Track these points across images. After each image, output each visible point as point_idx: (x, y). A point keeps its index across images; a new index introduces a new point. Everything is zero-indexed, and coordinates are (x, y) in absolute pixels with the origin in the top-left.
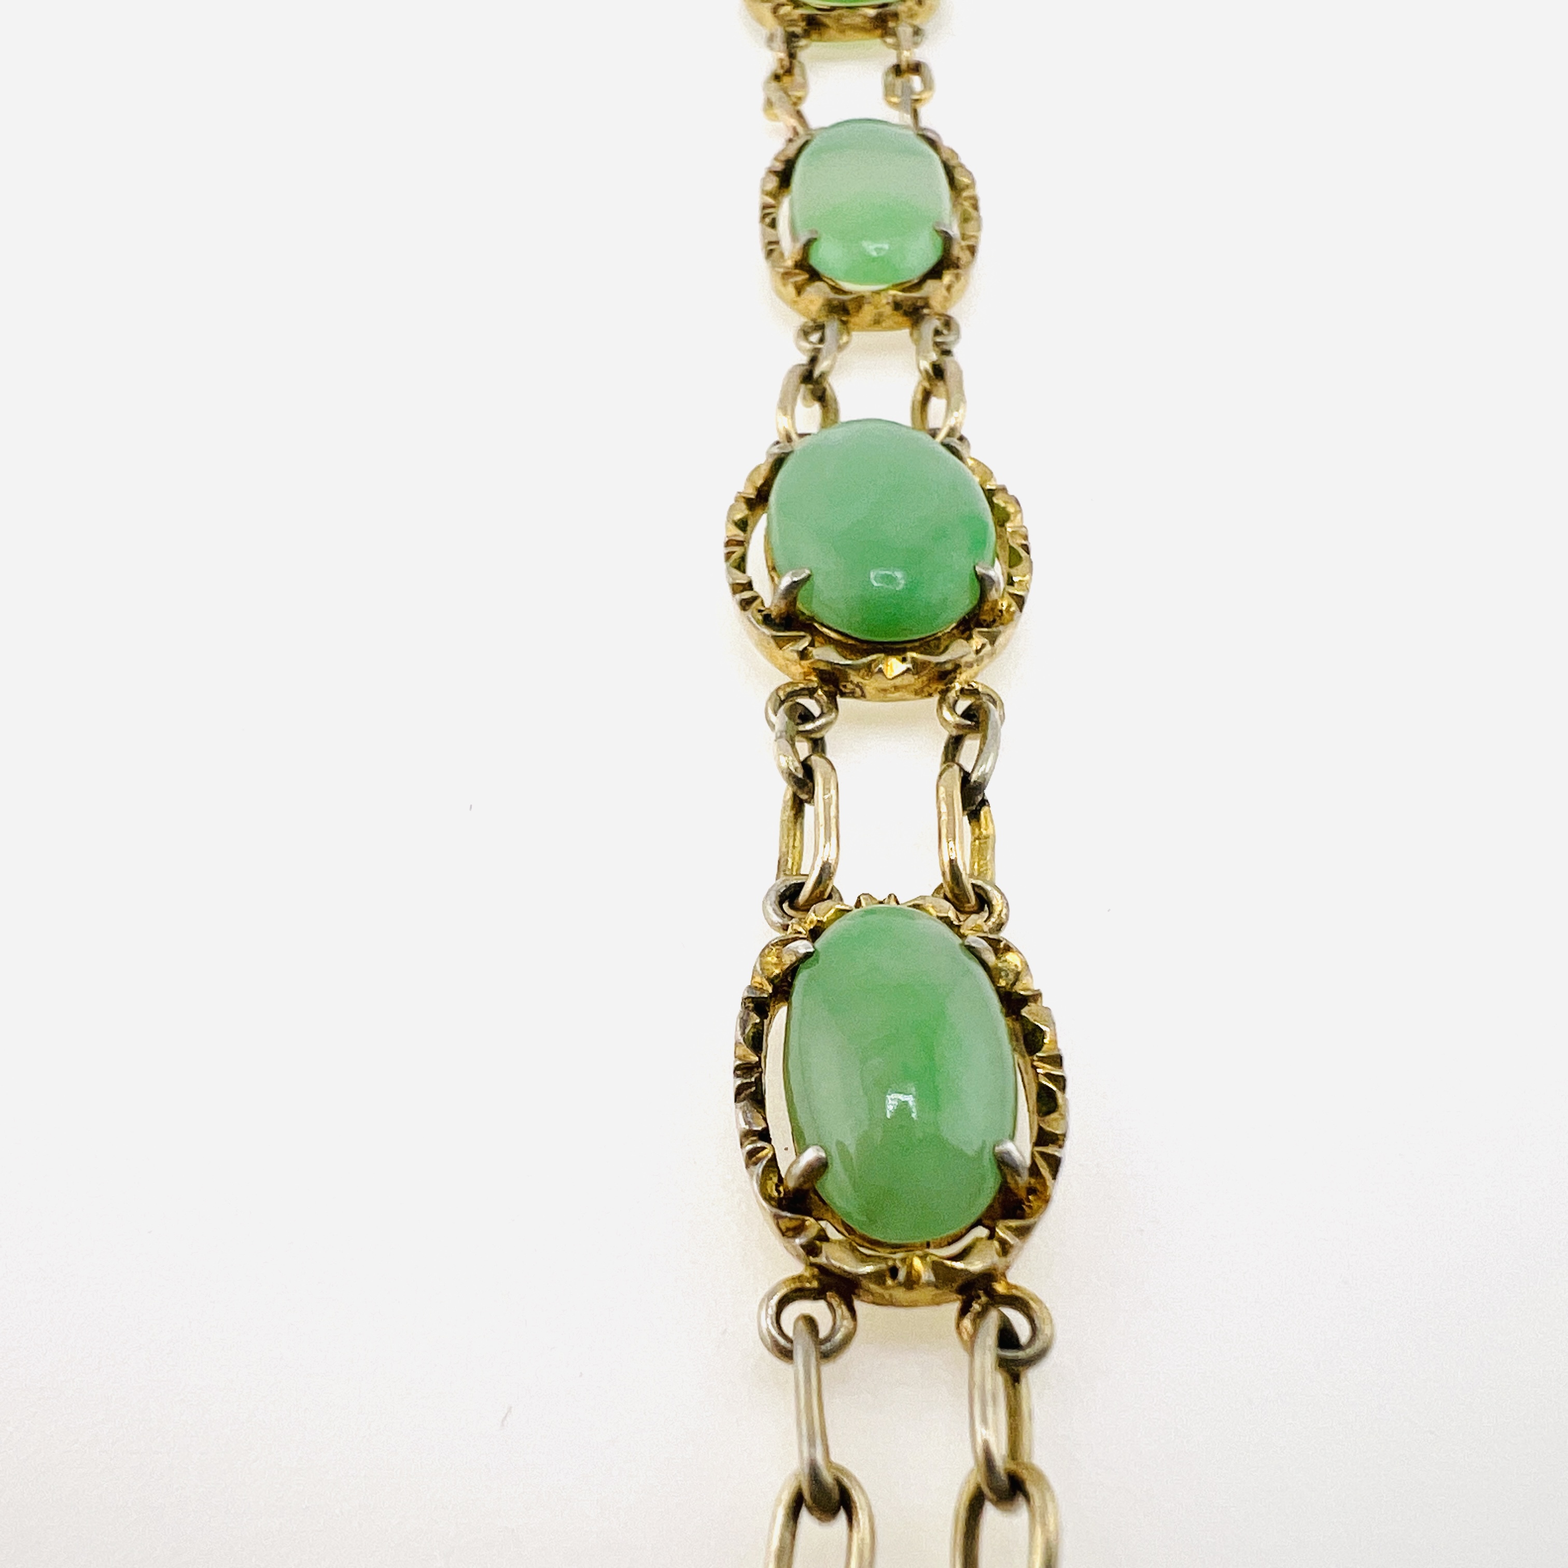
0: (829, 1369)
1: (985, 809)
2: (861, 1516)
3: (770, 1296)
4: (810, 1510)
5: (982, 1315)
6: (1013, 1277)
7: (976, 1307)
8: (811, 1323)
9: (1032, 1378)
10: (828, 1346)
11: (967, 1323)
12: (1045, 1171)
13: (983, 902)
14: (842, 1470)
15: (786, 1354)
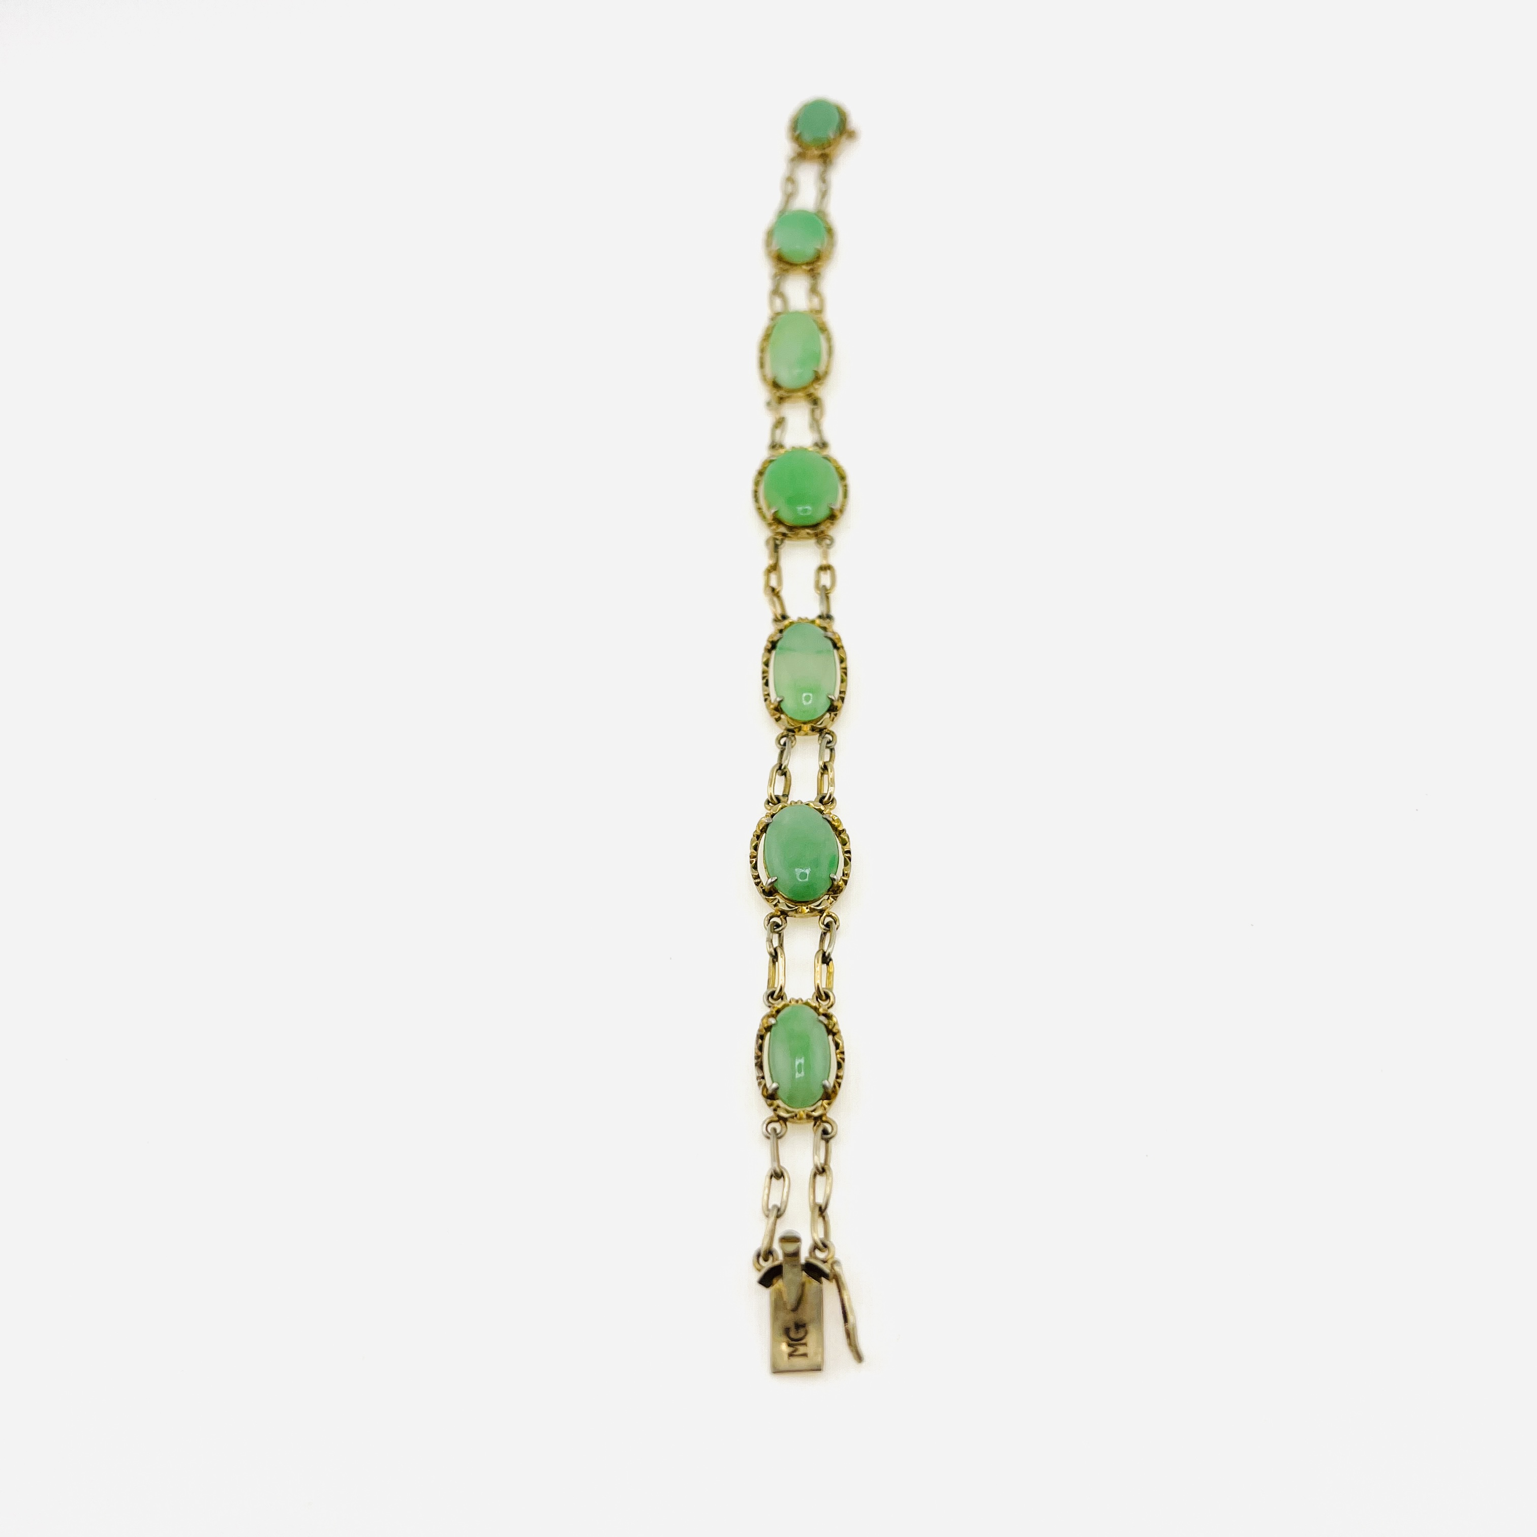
0: (779, 1141)
1: (831, 962)
2: (787, 1179)
3: (764, 1123)
4: (775, 1177)
5: (818, 1126)
6: (828, 1115)
7: (818, 1123)
8: (775, 1130)
9: (832, 1142)
10: (779, 1135)
11: (815, 1127)
12: (837, 1087)
13: (828, 997)
14: (783, 1167)
15: (768, 1138)
